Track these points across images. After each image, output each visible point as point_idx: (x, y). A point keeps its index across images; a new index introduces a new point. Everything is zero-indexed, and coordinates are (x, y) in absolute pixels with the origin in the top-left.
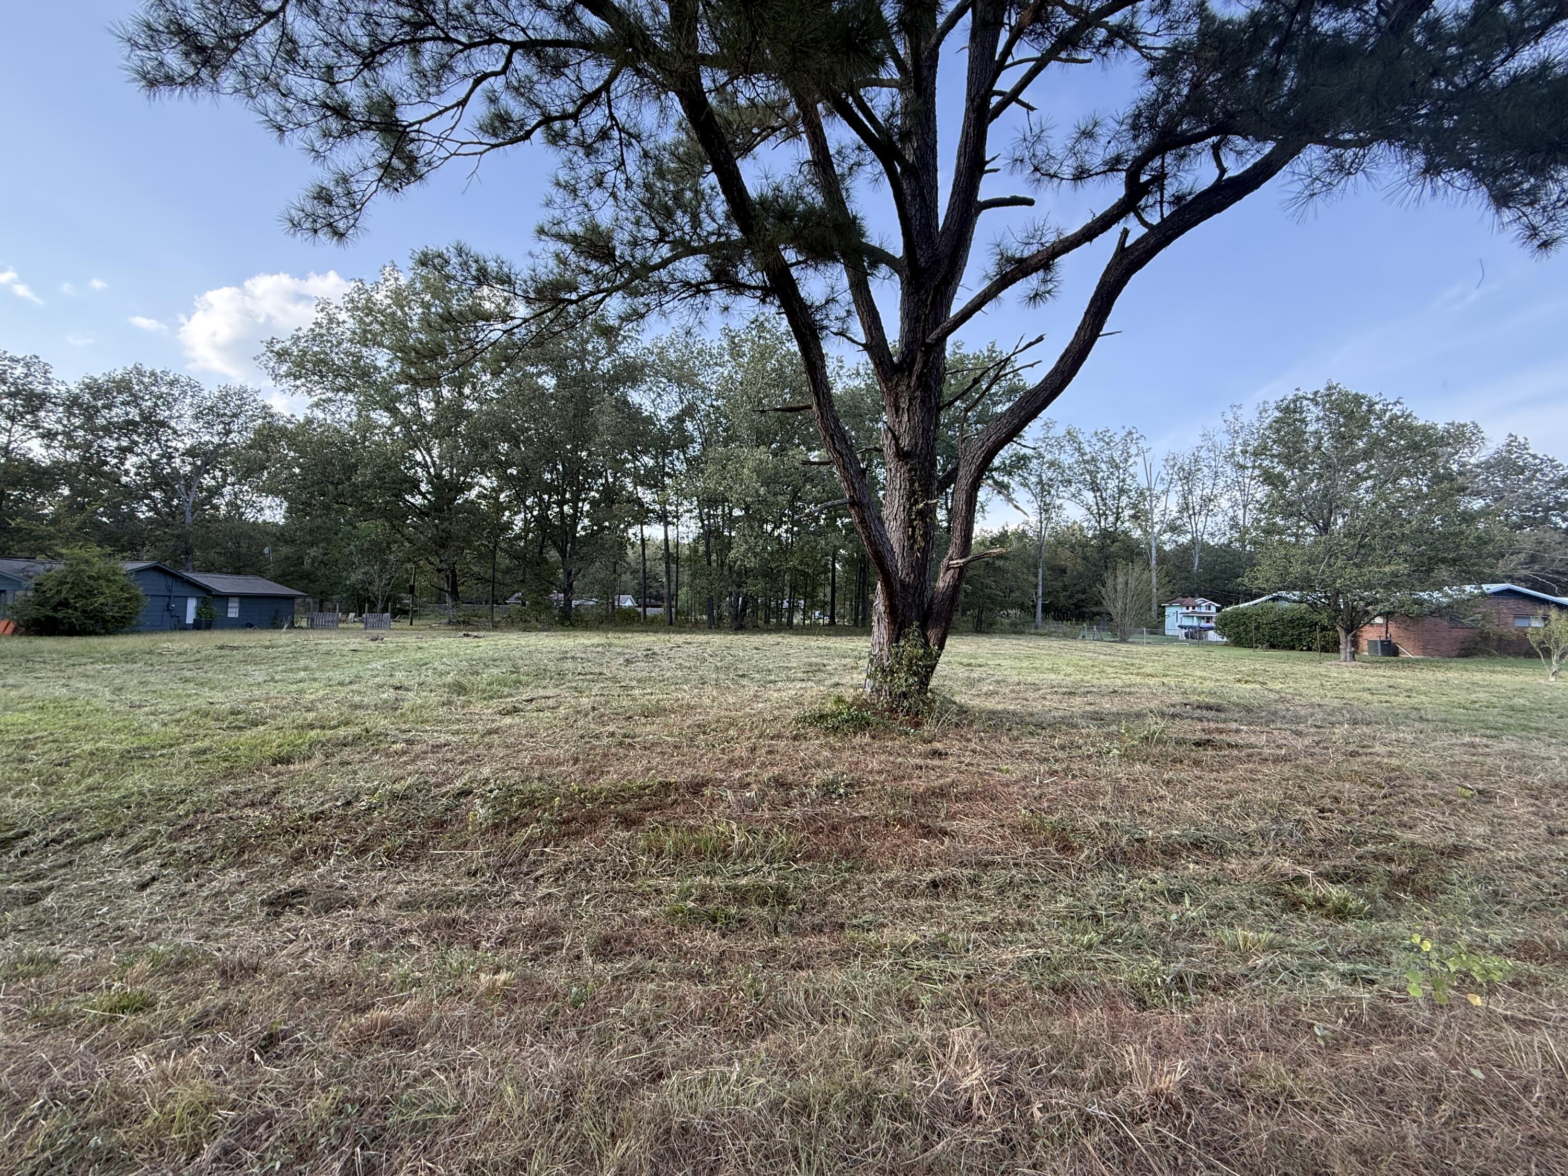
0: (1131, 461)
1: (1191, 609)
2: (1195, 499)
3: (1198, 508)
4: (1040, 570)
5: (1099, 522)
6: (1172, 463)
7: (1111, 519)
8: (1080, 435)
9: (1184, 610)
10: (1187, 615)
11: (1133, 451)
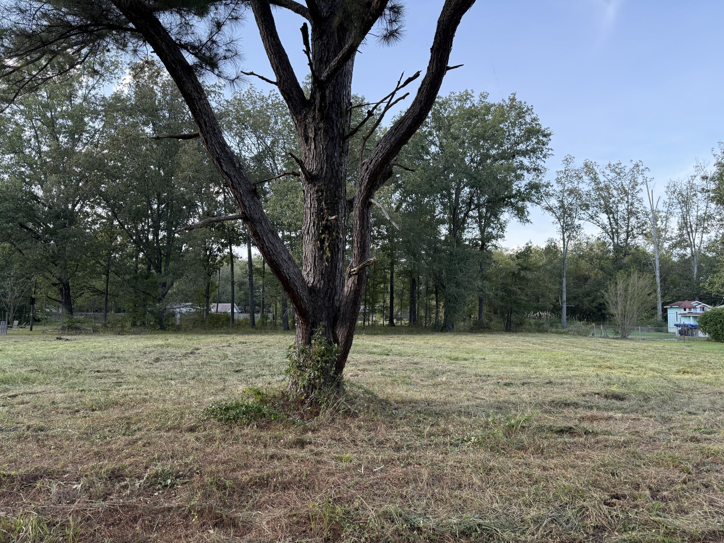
0: (638, 188)
1: (687, 310)
2: (692, 219)
3: (694, 226)
4: (564, 279)
5: (613, 239)
6: (673, 189)
7: (623, 236)
8: (595, 168)
9: (682, 311)
10: (684, 316)
11: (640, 180)
